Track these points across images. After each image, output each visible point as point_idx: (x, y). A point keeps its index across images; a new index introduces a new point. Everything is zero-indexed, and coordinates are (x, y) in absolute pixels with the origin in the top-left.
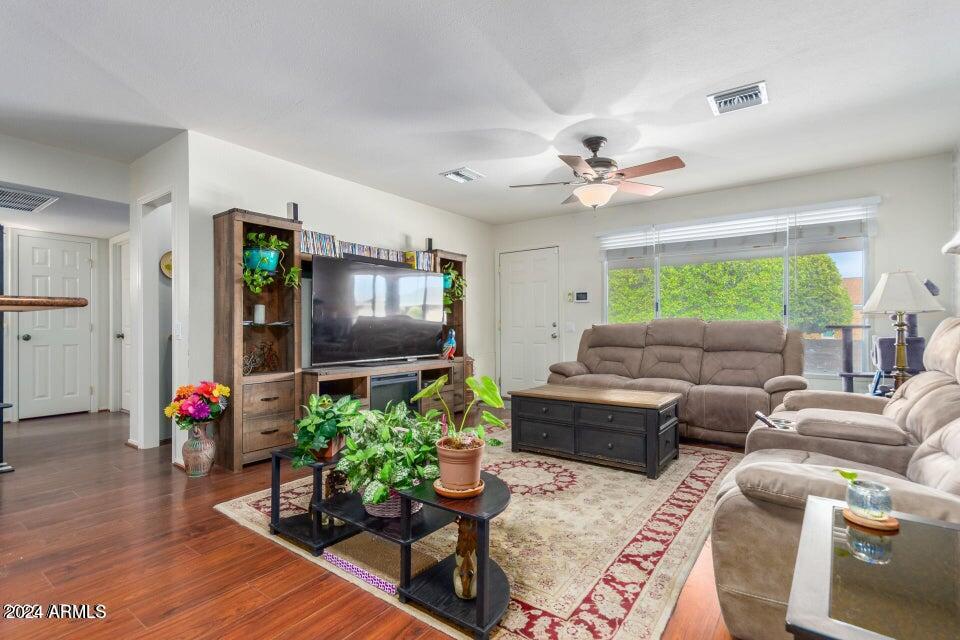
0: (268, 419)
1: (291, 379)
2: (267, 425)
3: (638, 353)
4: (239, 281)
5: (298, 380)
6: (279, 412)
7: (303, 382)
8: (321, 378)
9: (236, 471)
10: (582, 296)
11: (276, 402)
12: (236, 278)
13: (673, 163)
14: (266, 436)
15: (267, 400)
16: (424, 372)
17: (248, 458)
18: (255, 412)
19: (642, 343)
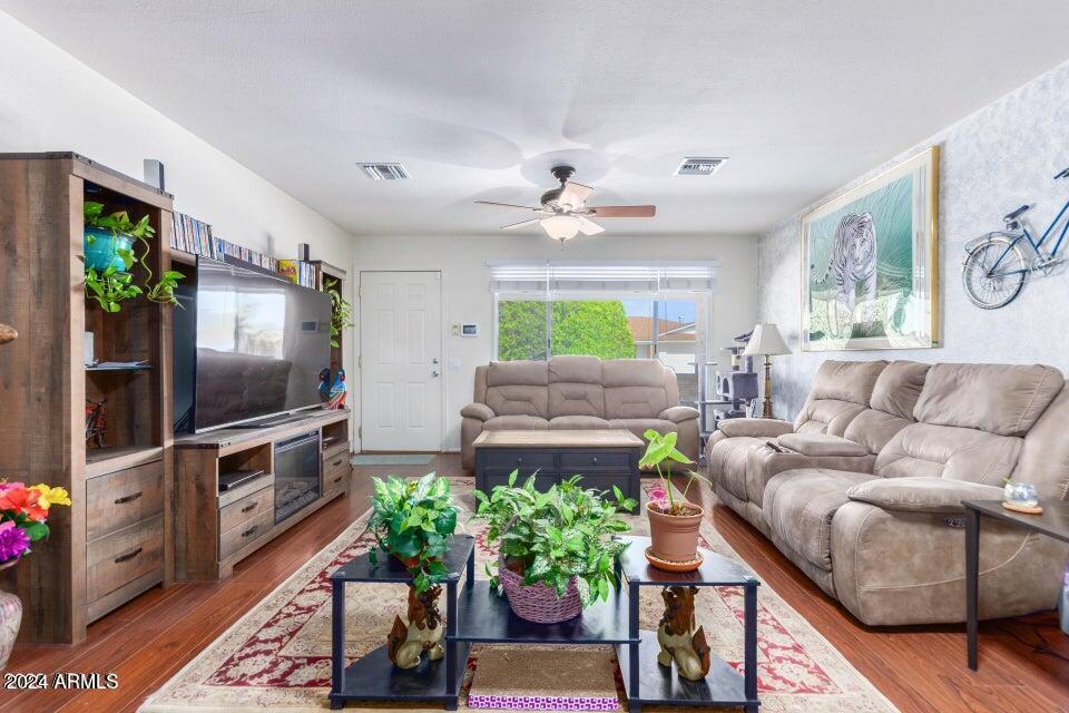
0: (125, 533)
1: (158, 459)
2: (123, 546)
3: (543, 391)
4: (77, 289)
5: (168, 459)
6: (143, 517)
7: (176, 461)
8: (223, 452)
9: (76, 642)
10: (468, 329)
11: (136, 503)
12: (73, 283)
13: (649, 211)
14: (123, 564)
15: (124, 500)
16: (325, 428)
17: (94, 611)
18: (106, 526)
19: (546, 381)
